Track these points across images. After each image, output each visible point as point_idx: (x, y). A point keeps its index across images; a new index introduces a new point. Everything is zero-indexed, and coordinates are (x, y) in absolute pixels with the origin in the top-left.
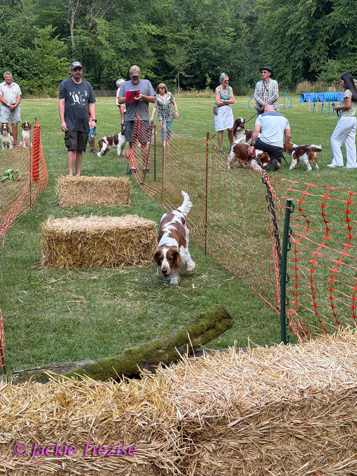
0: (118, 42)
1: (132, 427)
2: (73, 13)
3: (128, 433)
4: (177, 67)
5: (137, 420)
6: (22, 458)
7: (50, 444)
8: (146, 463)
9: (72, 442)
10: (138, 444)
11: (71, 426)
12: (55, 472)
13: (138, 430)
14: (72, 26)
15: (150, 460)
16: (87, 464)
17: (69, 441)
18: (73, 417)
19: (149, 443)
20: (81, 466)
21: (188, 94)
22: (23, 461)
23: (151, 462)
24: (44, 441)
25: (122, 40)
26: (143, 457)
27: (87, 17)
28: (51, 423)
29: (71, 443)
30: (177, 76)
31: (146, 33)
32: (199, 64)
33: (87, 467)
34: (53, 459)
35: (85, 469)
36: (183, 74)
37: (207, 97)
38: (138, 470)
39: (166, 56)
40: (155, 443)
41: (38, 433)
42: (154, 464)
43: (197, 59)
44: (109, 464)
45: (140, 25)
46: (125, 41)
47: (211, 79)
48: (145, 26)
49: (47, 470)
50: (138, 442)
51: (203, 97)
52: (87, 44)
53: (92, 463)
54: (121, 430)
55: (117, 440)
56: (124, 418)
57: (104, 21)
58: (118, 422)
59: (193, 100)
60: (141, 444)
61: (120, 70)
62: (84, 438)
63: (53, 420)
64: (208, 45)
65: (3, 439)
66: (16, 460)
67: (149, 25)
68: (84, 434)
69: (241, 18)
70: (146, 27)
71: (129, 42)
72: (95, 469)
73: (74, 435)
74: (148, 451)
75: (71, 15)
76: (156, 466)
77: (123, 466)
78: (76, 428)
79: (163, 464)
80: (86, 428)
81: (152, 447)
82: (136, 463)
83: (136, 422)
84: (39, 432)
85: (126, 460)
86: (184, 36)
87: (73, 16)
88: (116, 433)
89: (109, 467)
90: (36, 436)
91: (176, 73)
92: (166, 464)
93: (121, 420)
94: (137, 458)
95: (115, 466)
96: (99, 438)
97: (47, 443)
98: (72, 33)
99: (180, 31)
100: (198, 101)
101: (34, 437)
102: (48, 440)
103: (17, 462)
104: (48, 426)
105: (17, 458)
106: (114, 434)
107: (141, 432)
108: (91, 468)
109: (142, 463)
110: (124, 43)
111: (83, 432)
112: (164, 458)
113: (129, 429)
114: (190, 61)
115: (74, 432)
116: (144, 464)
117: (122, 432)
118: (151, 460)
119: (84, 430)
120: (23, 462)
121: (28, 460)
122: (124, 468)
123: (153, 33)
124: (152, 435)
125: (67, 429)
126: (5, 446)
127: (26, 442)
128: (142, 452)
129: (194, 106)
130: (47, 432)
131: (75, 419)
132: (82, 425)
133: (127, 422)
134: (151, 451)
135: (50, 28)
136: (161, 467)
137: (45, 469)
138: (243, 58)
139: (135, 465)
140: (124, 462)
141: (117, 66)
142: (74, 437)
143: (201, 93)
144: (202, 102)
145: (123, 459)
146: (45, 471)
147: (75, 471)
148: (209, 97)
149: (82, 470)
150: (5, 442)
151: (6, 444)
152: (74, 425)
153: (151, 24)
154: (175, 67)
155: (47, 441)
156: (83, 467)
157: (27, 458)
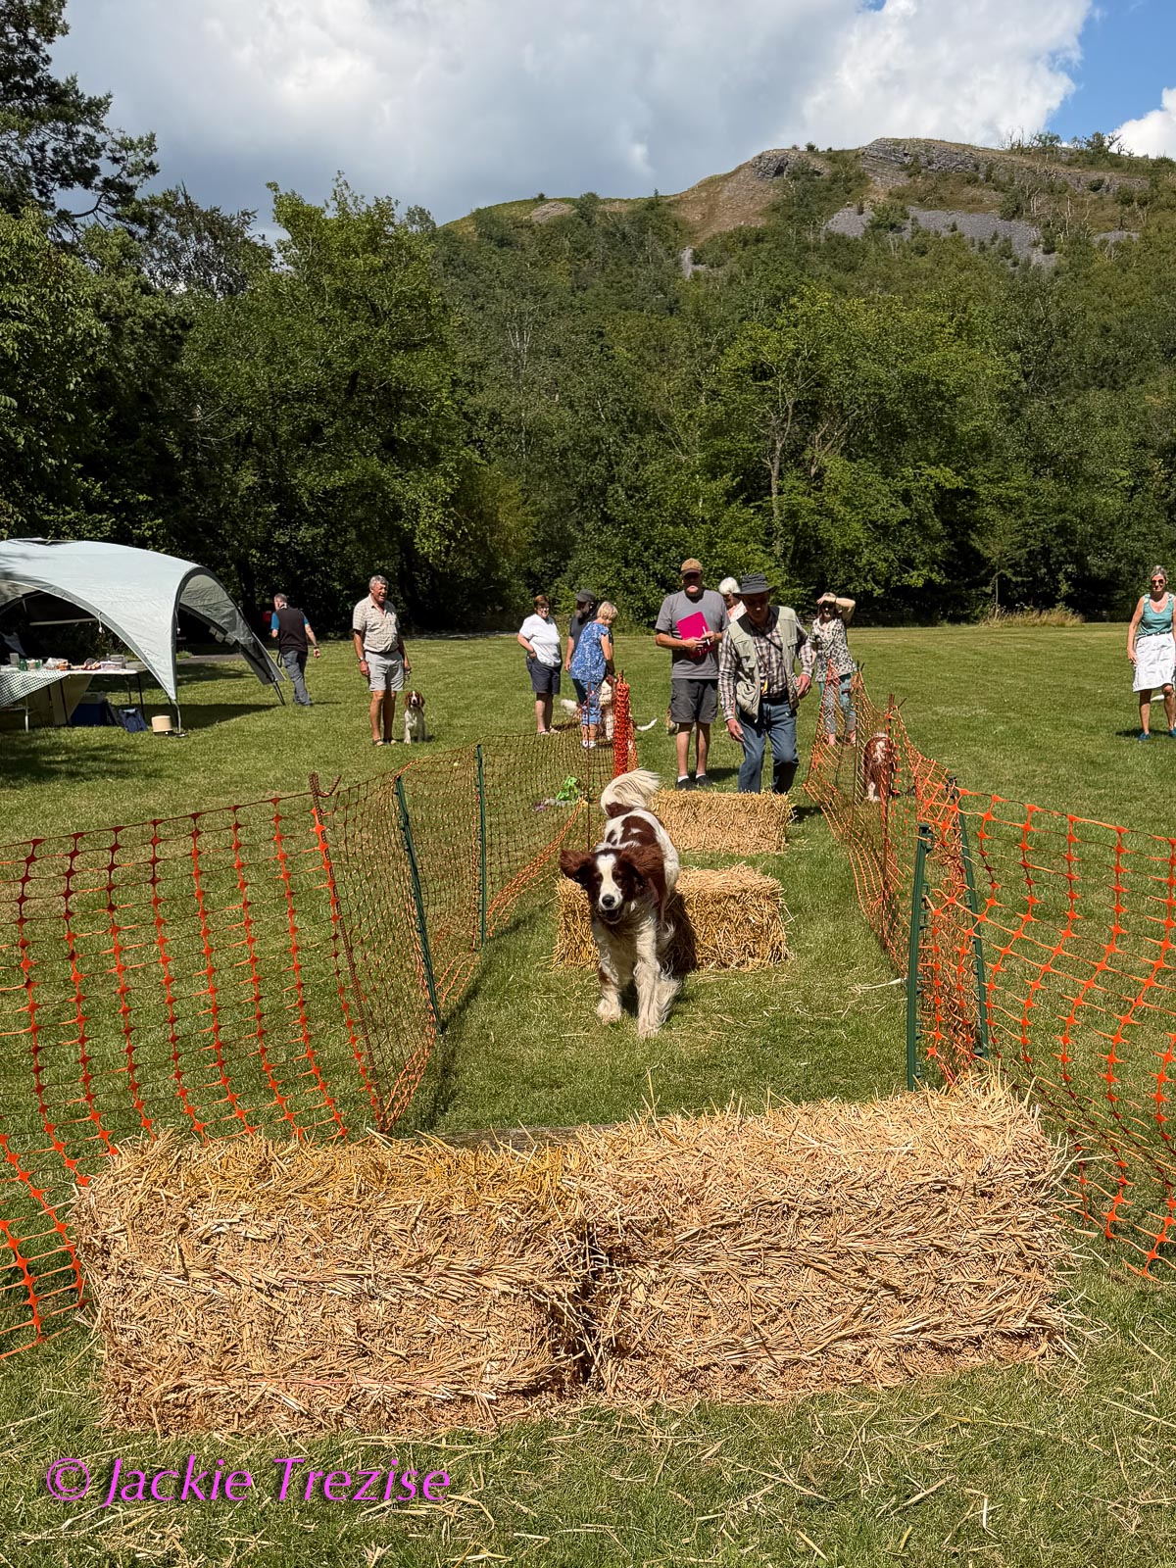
0: (871, 506)
1: (489, 1225)
2: (779, 446)
3: (482, 1236)
4: (995, 559)
5: (498, 1213)
8: (515, 1291)
13: (498, 1232)
14: (775, 474)
19: (521, 1257)
21: (1019, 618)
25: (877, 501)
27: (807, 454)
30: (994, 580)
31: (932, 486)
32: (1046, 552)
34: (347, 1272)
36: (1009, 573)
37: (1058, 626)
39: (974, 536)
43: (1043, 541)
45: (919, 468)
46: (884, 503)
47: (1070, 586)
48: (929, 471)
50: (500, 1253)
51: (1050, 625)
52: (804, 512)
55: (461, 1247)
57: (841, 461)
58: (463, 1215)
59: (1024, 632)
61: (870, 570)
64: (1067, 509)
67: (938, 467)
68: (402, 1233)
69: (1152, 447)
70: (933, 473)
71: (893, 505)
73: (382, 1233)
75: (773, 450)
78: (386, 1221)
83: (494, 1217)
86: (1017, 489)
87: (778, 453)
88: (459, 1234)
89: (450, 1294)
90: (317, 1230)
91: (992, 572)
98: (774, 490)
99: (1008, 480)
100: (1033, 635)
101: (314, 1233)
106: (456, 1237)
107: (505, 1236)
109: (508, 1290)
110: (883, 509)
111: (400, 1230)
113: (484, 1229)
114: (1025, 546)
119: (400, 1226)
123: (948, 486)
124: (526, 1243)
129: (1018, 646)
135: (727, 481)
138: (1144, 534)
141: (864, 561)
143: (1045, 617)
144: (1041, 636)
148: (1063, 625)
152: (382, 1215)
153: (945, 466)
154: (990, 559)
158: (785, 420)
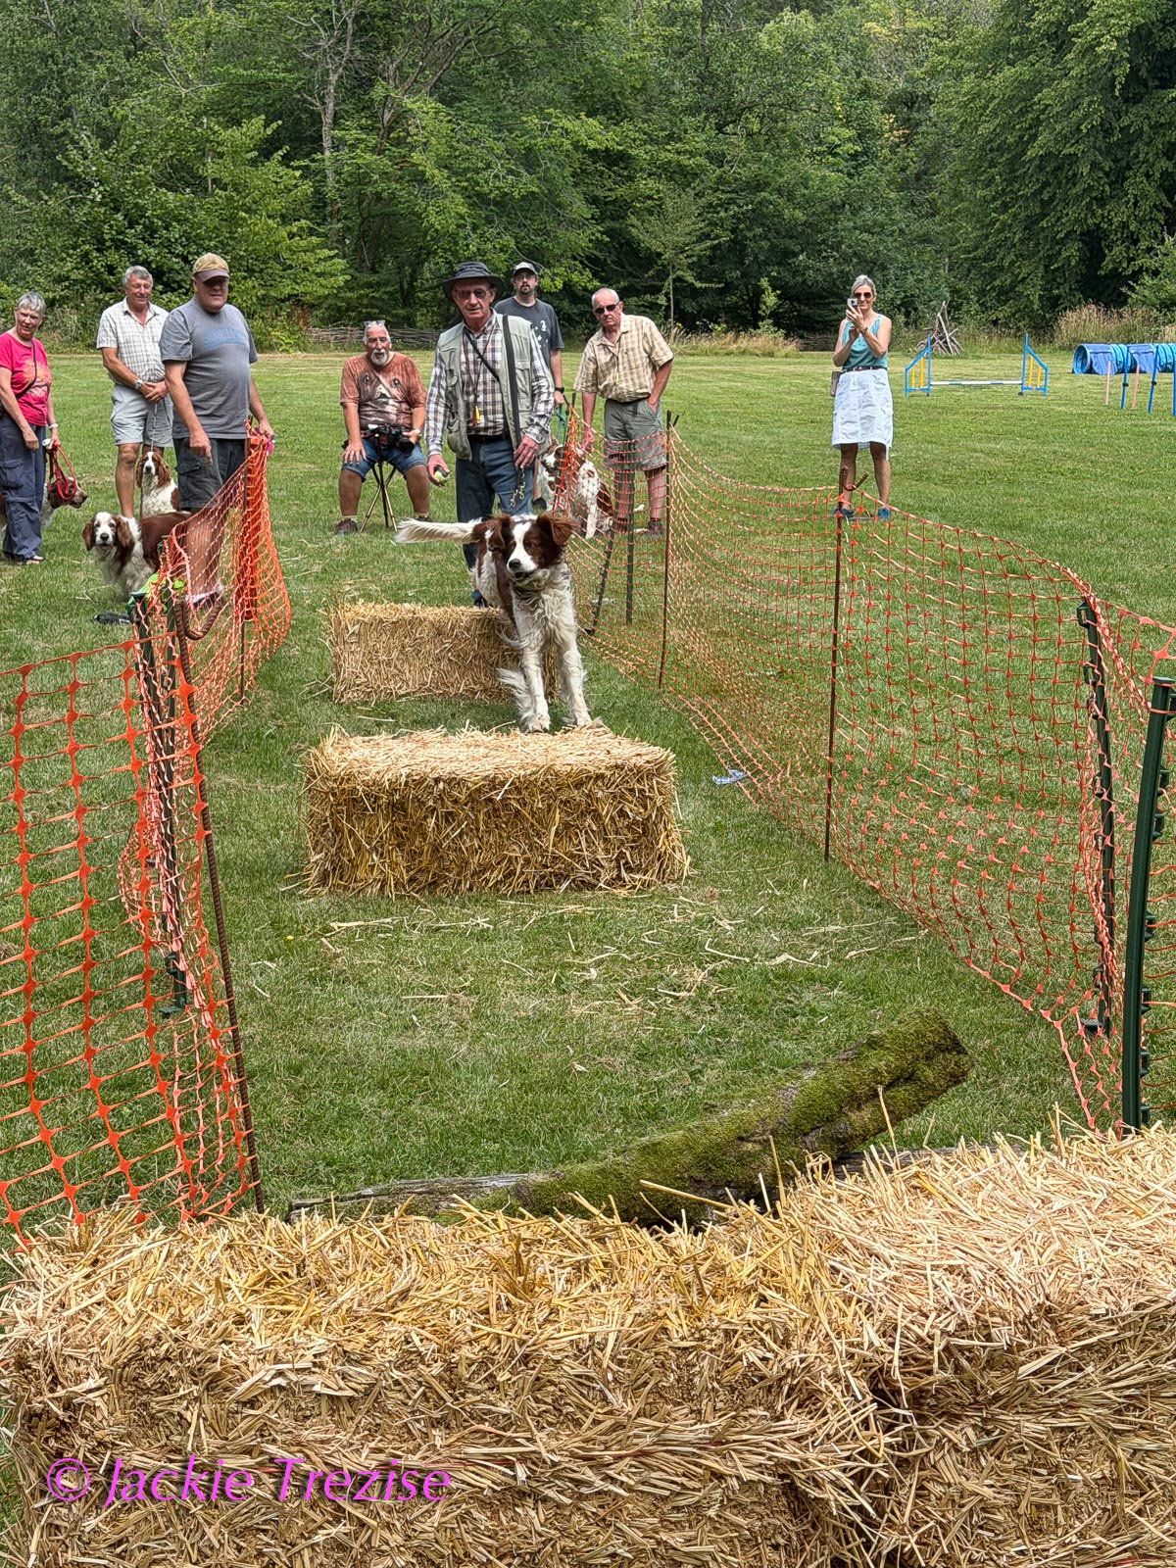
0: (477, 171)
1: (727, 1366)
3: (715, 1384)
4: (666, 256)
5: (743, 1344)
6: (398, 1445)
7: (482, 1406)
8: (769, 1479)
9: (545, 1403)
10: (746, 1419)
11: (545, 1353)
12: (494, 1491)
13: (745, 1376)
14: (328, 119)
15: (781, 1471)
16: (589, 1475)
17: (537, 1401)
18: (549, 1329)
19: (778, 1419)
20: (572, 1480)
21: (704, 343)
22: (399, 1453)
23: (782, 1477)
24: (463, 1395)
25: (488, 166)
26: (761, 1460)
27: (378, 92)
28: (486, 1342)
29: (544, 1407)
30: (668, 285)
31: (567, 145)
32: (737, 247)
33: (589, 1484)
34: (486, 1450)
35: (584, 1490)
36: (689, 277)
37: (764, 355)
38: (744, 1499)
39: (633, 220)
40: (796, 1419)
41: (445, 1371)
42: (793, 1483)
43: (733, 231)
44: (654, 1475)
45: (548, 117)
46: (498, 168)
47: (779, 297)
48: (565, 123)
49: (469, 1484)
50: (745, 1414)
51: (754, 354)
52: (376, 177)
53: (604, 1470)
54: (694, 1375)
55: (679, 1404)
56: (702, 1339)
57: (432, 104)
58: (686, 1349)
59: (717, 363)
60: (753, 1421)
62: (582, 1394)
63: (488, 1334)
64: (767, 184)
65: (342, 1384)
66: (381, 1451)
67: (578, 117)
68: (583, 1381)
69: (877, 97)
70: (569, 125)
71: (511, 172)
72: (612, 1487)
73: (552, 1383)
74: (774, 1443)
75: (324, 83)
76: (797, 1488)
77: (698, 1485)
78: (558, 1362)
79: (817, 1485)
80: (590, 1361)
81: (785, 1432)
82: (738, 1478)
83: (738, 1351)
84: (450, 1368)
85: (707, 1468)
86: (692, 154)
87: (331, 88)
88: (678, 1381)
89: (655, 1486)
90: (440, 1378)
91: (662, 275)
92: (829, 1487)
93: (694, 1343)
94: (740, 1464)
95: (673, 1482)
96: (625, 1394)
97: (473, 1403)
98: (327, 143)
99: (679, 139)
100: (736, 368)
101: (435, 1384)
102: (476, 1392)
103: (382, 1457)
104: (476, 1350)
105: (380, 1445)
106: (672, 1386)
107: (755, 1383)
108: (599, 1484)
109: (756, 1478)
110: (496, 176)
111: (580, 1376)
112: (823, 1466)
113: (718, 1372)
114: (707, 236)
115: (553, 1375)
116: (760, 1481)
117: (696, 1380)
118: (784, 1472)
119: (581, 1370)
120: (400, 1457)
121: (413, 1452)
122: (699, 1490)
123: (592, 145)
124: (788, 1395)
125: (531, 1365)
126: (347, 1407)
127: (409, 1398)
128: (757, 1445)
129: (725, 384)
130: (473, 1368)
131: (556, 1335)
132: (579, 1352)
133: (712, 1351)
134: (782, 1445)
135: (256, 127)
136: (814, 1493)
137: (463, 1482)
138: (882, 226)
139: (735, 1483)
140: (700, 1471)
141: (473, 249)
142: (552, 1388)
143: (744, 342)
144: (749, 369)
145: (696, 1464)
146: (464, 1486)
147: (551, 1493)
148: (771, 355)
149: (574, 1492)
150: (349, 1393)
151: (350, 1399)
152: (553, 1352)
153: (587, 116)
154: (659, 255)
155: (471, 1398)
156: (578, 1483)
157: (411, 1445)
158: (341, 41)
